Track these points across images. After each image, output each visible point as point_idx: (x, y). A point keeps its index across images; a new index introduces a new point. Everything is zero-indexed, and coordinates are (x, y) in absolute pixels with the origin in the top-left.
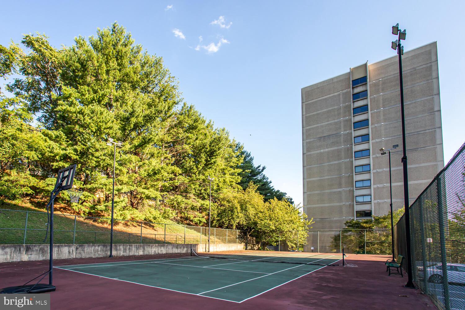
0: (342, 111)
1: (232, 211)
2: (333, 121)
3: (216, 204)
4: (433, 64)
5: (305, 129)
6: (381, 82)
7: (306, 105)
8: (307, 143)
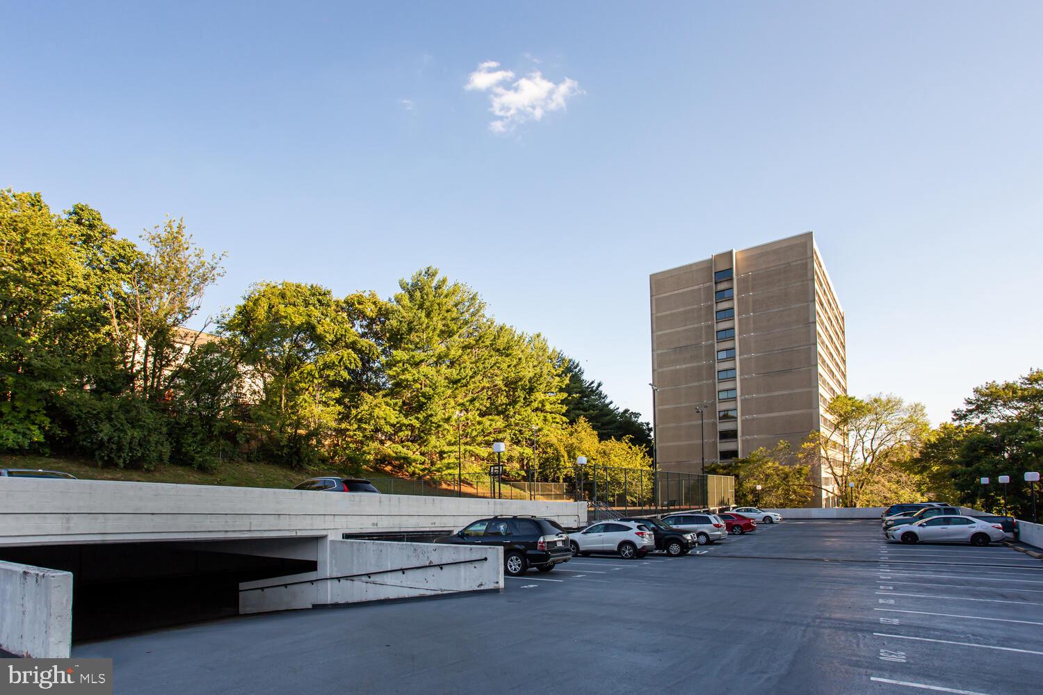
0: (703, 312)
1: (558, 459)
2: (692, 326)
3: (537, 452)
4: (809, 260)
5: (655, 334)
6: (750, 279)
7: (656, 299)
8: (658, 355)
